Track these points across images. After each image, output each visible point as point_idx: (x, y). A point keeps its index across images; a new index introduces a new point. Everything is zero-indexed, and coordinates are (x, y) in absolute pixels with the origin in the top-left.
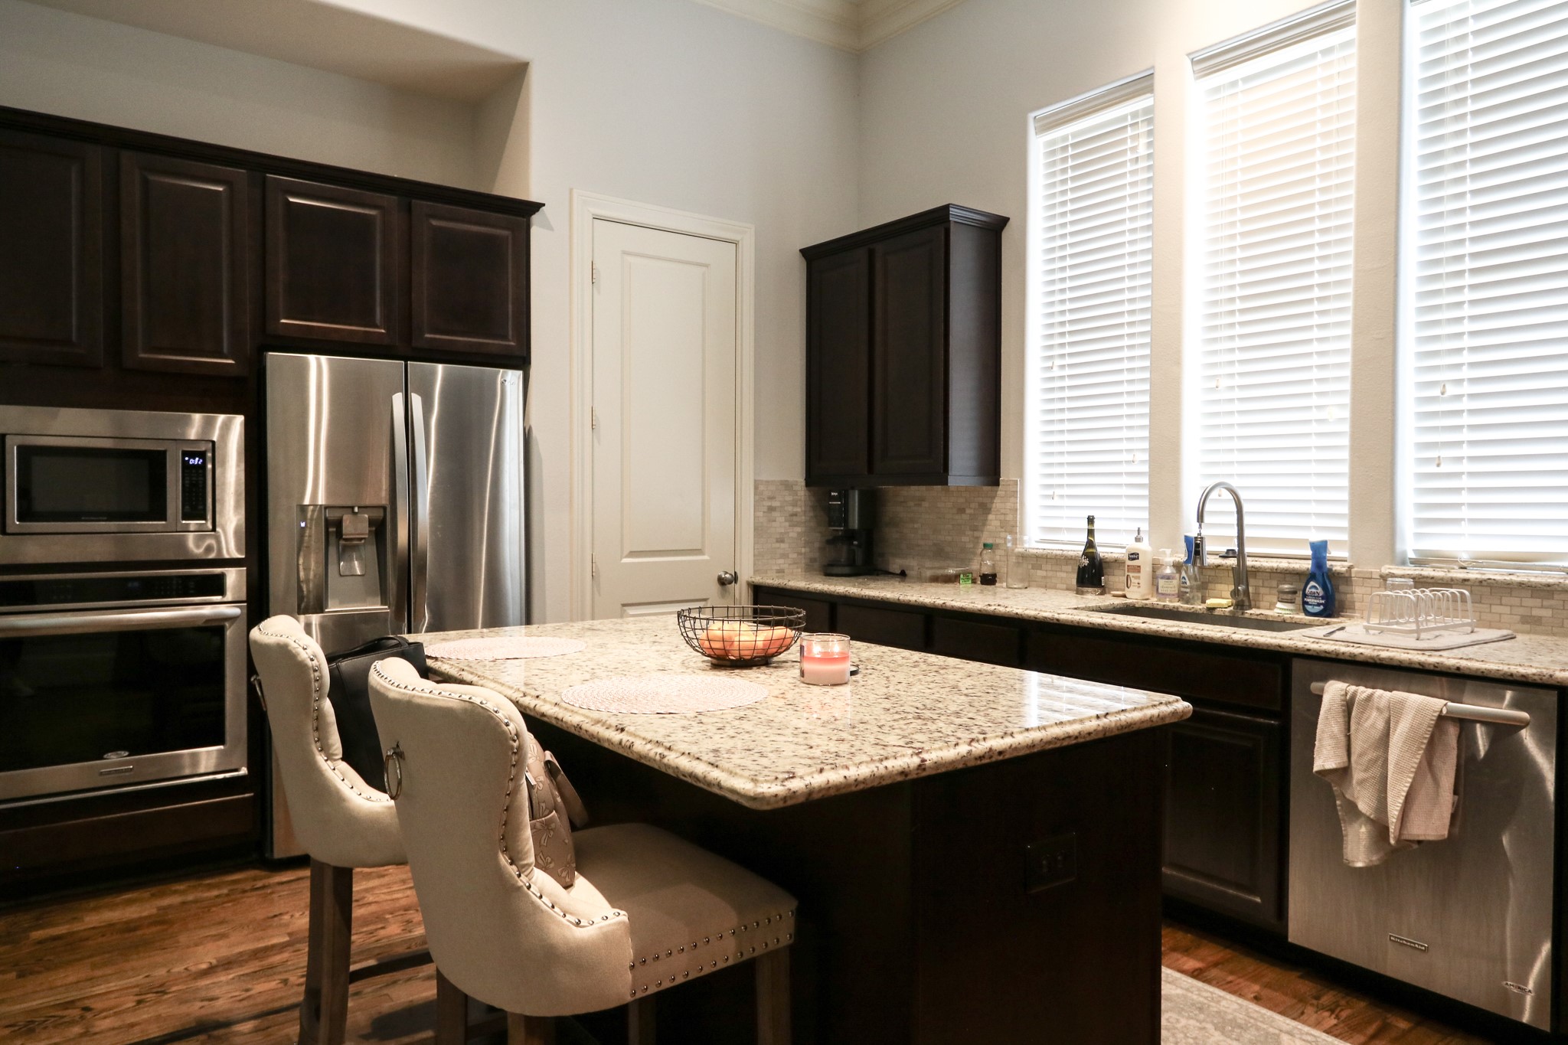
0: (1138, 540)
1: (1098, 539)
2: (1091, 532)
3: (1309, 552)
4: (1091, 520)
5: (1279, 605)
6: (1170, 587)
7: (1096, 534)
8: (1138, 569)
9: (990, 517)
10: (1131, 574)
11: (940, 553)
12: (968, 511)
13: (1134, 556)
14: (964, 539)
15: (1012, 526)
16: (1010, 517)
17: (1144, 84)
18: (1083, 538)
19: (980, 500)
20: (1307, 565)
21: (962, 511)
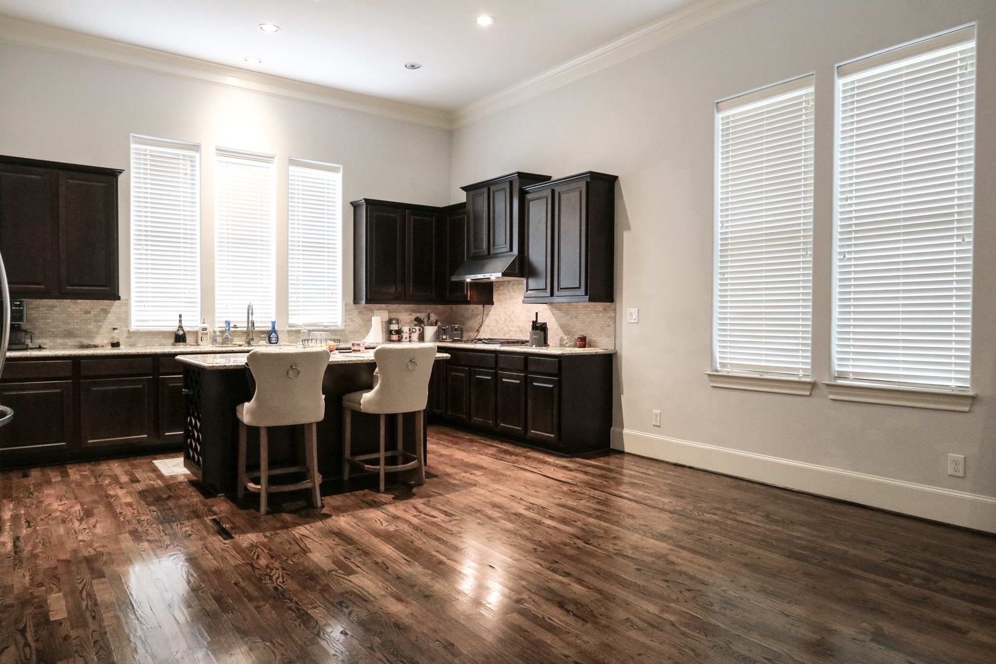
0: (204, 323)
1: (184, 324)
2: (180, 321)
3: (271, 325)
4: (180, 316)
5: (261, 341)
6: (219, 339)
7: (183, 322)
8: (206, 334)
9: (109, 315)
10: (204, 336)
11: (69, 334)
12: (92, 313)
13: (205, 329)
14: (89, 327)
15: (126, 320)
16: (123, 315)
17: (196, 148)
18: (177, 324)
19: (102, 307)
20: (270, 329)
21: (88, 312)
